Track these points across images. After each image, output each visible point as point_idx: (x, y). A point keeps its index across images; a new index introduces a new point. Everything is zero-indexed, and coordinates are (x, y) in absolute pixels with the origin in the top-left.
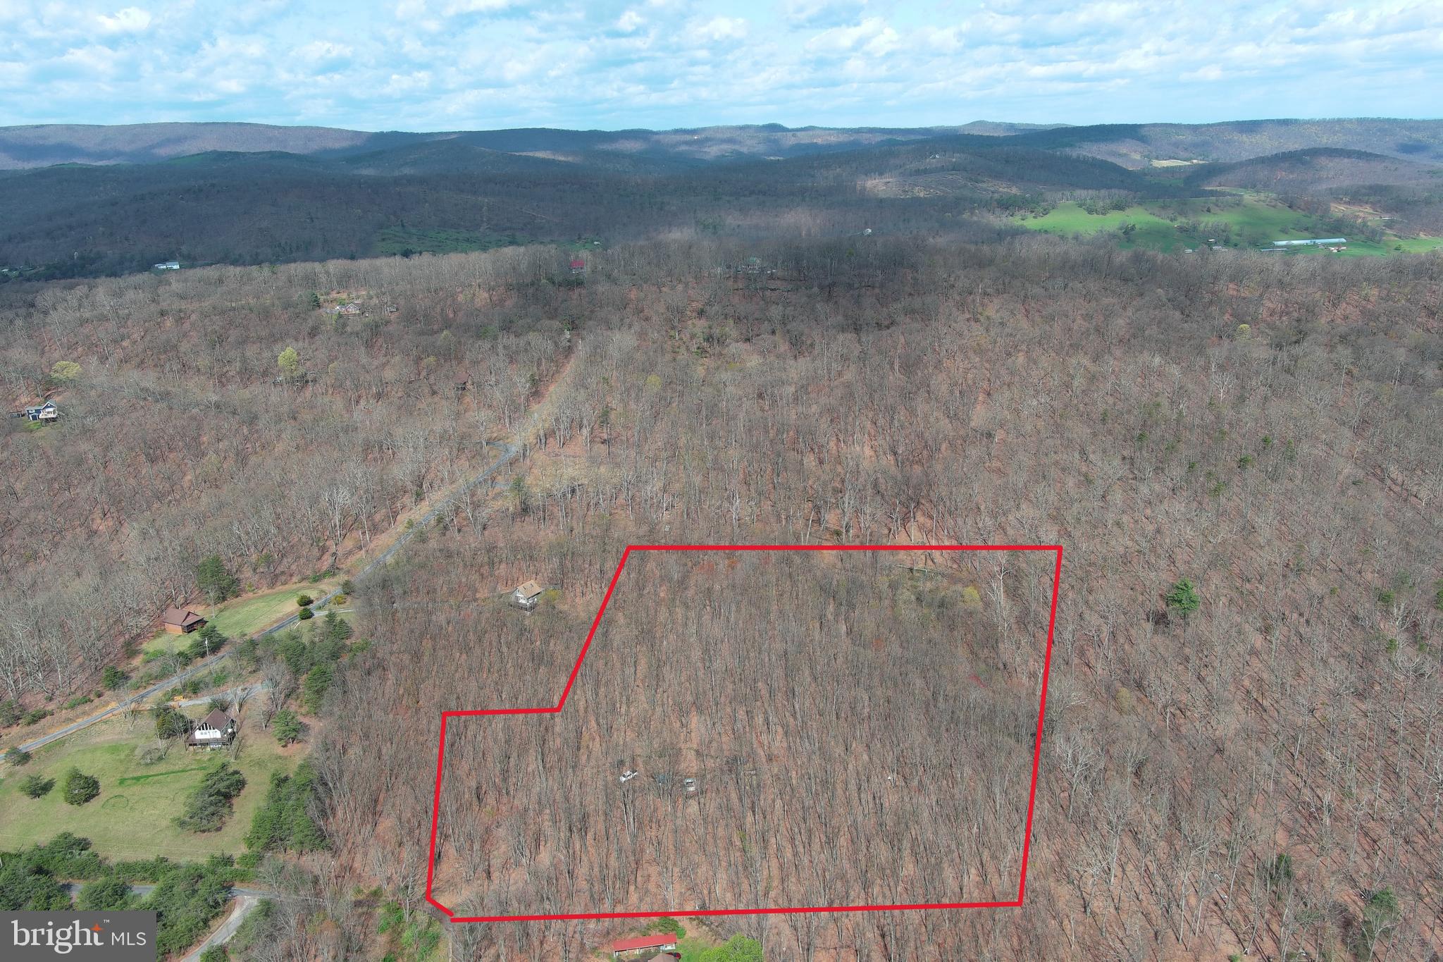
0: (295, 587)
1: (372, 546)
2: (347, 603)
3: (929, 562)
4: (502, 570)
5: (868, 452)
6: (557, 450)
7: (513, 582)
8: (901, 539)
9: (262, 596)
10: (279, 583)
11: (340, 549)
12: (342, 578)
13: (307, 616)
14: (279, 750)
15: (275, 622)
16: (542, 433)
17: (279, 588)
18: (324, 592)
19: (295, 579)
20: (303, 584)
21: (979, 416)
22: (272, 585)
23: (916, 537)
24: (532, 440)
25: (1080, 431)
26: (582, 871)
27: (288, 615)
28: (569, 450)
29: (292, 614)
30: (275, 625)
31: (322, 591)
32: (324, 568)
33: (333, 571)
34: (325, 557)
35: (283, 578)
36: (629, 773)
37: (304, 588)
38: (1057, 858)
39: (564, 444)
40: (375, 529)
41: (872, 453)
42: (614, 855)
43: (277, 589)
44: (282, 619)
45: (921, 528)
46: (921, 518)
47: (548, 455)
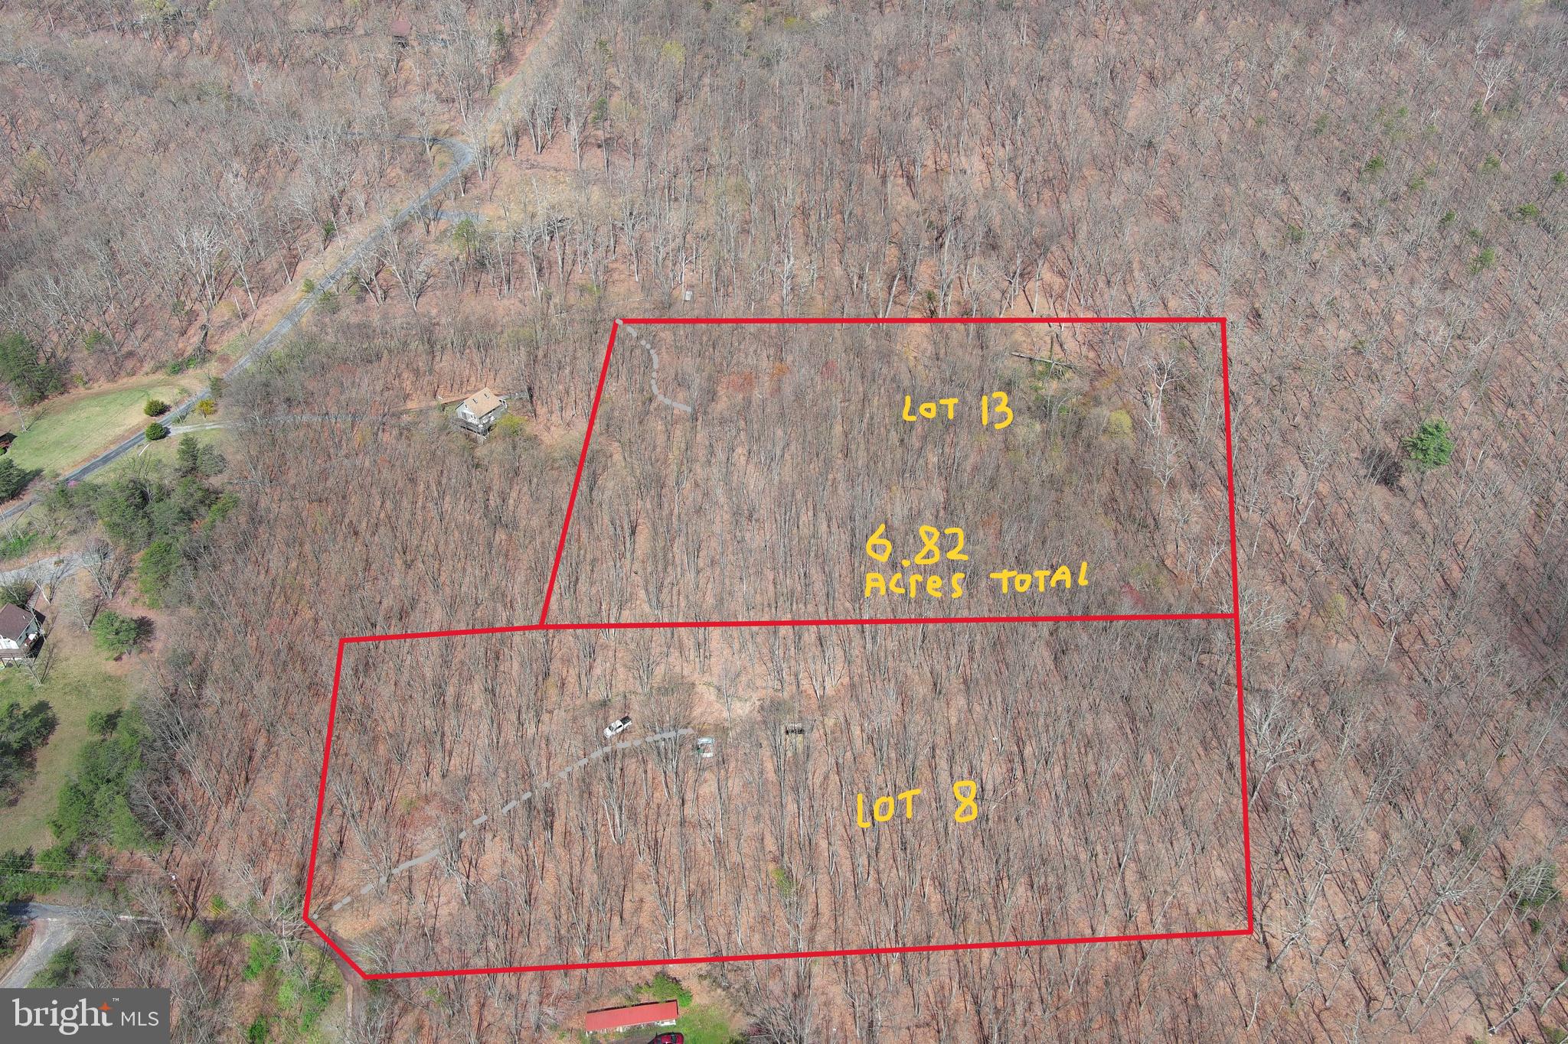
0: (146, 380)
1: (259, 314)
2: (220, 413)
3: (1057, 347)
4: (445, 363)
5: (979, 165)
6: (532, 157)
7: (462, 386)
8: (1019, 310)
9: (98, 395)
10: (123, 373)
11: (214, 316)
12: (213, 368)
13: (159, 434)
14: (111, 667)
15: (113, 442)
16: (510, 130)
17: (125, 381)
18: (186, 391)
19: (148, 366)
20: (160, 376)
21: (1137, 110)
22: (113, 376)
23: (1042, 306)
24: (498, 139)
25: (1278, 145)
26: (546, 888)
27: (132, 431)
28: (548, 158)
29: (139, 429)
30: (113, 448)
31: (184, 391)
32: (189, 351)
33: (204, 354)
34: (191, 331)
35: (130, 364)
36: (619, 723)
37: (159, 384)
38: (1231, 875)
39: (543, 147)
40: (264, 287)
41: (983, 167)
42: (591, 861)
43: (120, 382)
44: (123, 437)
45: (1048, 291)
46: (1047, 275)
47: (519, 166)
